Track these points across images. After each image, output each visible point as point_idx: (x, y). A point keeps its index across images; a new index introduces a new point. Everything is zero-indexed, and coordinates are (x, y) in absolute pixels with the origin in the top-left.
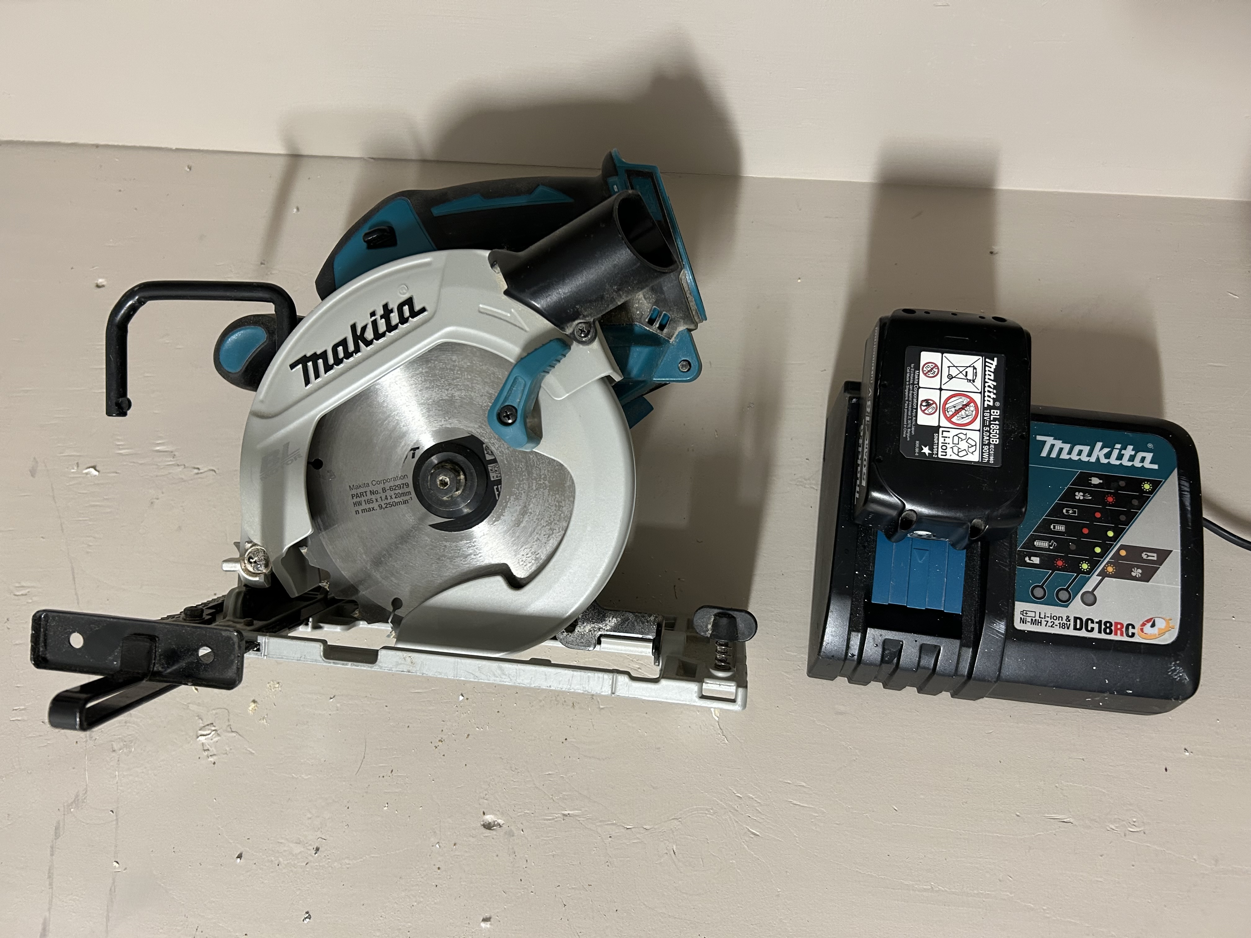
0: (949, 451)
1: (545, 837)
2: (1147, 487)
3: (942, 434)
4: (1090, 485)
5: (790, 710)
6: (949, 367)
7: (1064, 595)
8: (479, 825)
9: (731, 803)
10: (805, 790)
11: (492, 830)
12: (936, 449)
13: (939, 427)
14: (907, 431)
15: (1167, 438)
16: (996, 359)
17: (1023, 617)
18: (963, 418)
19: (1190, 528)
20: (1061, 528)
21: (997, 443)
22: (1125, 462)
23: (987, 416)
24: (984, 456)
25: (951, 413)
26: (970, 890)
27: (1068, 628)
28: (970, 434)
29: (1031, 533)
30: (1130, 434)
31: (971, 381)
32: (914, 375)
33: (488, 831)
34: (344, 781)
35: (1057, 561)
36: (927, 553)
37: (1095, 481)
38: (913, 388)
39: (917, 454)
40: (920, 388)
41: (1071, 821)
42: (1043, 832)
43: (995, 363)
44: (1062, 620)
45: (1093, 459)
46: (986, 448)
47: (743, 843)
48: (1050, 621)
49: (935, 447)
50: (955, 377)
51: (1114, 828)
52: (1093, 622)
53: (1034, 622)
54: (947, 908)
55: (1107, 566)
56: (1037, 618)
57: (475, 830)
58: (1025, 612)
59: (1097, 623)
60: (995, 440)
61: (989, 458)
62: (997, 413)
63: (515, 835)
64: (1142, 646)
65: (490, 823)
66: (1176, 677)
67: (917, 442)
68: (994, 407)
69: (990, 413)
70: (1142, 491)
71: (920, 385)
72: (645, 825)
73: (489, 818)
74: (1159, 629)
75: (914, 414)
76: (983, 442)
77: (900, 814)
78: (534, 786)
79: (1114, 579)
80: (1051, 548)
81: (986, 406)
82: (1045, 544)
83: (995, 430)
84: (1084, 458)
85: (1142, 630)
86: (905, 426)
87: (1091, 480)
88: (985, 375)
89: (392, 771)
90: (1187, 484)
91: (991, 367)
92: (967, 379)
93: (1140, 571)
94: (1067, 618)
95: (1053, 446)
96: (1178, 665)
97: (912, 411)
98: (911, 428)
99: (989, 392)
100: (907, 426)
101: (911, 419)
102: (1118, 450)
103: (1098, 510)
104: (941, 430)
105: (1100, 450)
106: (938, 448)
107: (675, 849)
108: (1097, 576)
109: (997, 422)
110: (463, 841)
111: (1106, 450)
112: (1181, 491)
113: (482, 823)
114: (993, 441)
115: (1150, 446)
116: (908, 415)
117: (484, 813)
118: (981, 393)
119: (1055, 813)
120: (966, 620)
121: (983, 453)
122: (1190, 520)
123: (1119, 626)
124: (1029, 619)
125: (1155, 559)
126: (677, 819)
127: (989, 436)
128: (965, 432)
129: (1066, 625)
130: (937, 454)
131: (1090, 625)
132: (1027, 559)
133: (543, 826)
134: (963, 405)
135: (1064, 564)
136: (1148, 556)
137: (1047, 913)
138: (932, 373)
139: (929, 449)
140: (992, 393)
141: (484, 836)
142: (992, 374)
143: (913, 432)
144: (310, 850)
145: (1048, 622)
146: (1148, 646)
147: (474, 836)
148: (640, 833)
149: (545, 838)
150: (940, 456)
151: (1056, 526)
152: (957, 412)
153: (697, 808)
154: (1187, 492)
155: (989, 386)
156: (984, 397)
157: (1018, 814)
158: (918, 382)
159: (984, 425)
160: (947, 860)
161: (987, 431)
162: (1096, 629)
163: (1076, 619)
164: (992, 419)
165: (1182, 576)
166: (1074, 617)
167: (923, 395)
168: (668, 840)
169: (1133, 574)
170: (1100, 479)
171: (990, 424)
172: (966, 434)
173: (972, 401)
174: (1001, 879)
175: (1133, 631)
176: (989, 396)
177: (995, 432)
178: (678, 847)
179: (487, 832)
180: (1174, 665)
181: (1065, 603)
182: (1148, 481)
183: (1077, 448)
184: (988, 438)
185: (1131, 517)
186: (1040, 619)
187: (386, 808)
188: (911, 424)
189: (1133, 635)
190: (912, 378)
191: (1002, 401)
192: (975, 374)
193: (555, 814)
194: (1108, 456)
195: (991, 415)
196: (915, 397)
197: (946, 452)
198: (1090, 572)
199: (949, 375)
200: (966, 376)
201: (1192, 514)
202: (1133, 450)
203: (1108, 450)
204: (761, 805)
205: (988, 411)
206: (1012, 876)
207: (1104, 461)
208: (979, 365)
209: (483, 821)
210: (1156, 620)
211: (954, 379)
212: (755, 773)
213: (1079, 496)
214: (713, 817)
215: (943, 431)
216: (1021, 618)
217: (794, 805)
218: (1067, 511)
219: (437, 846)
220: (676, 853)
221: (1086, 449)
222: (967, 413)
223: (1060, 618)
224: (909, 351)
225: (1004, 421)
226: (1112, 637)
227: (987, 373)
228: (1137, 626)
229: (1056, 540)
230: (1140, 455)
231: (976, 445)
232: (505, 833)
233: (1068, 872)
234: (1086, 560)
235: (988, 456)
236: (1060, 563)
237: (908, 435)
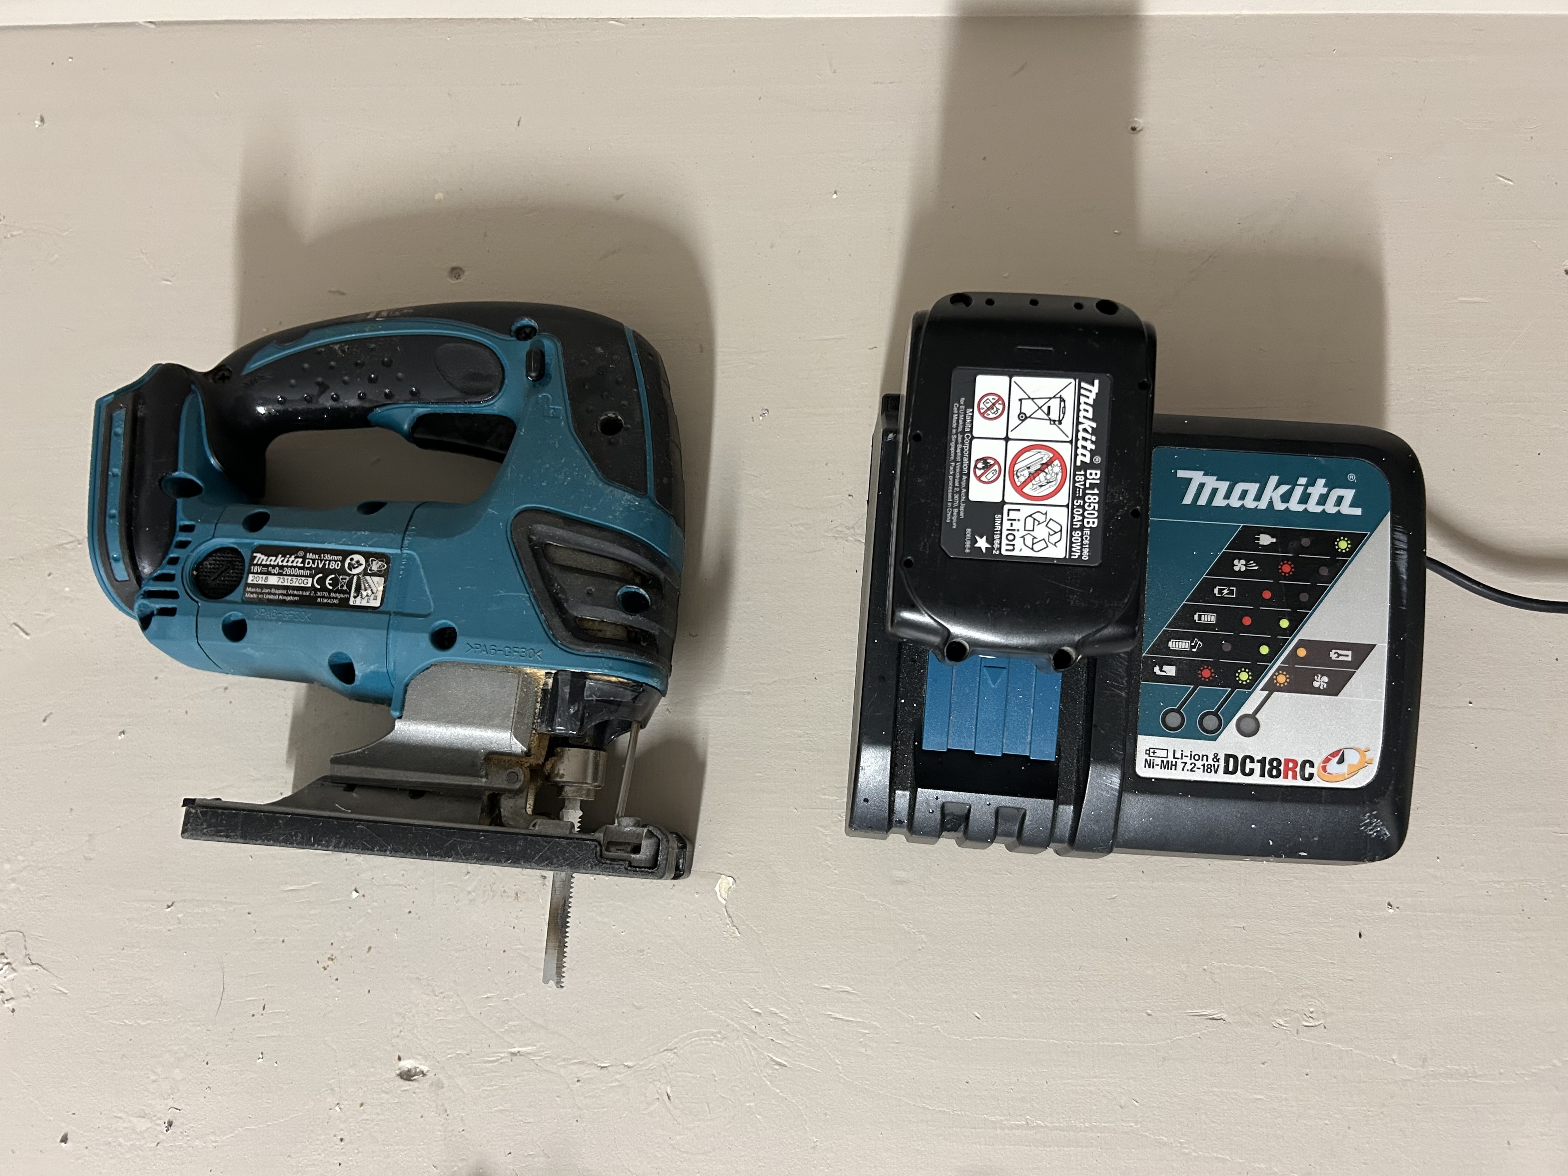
0: (1018, 543)
1: (488, 1086)
2: (1343, 545)
3: (1008, 515)
4: (1258, 547)
5: (827, 883)
6: (1021, 400)
7: (1211, 722)
8: (395, 1075)
9: (746, 1023)
10: (851, 997)
11: (412, 1081)
12: (998, 541)
13: (1004, 502)
14: (953, 512)
15: (1378, 462)
16: (1096, 382)
17: (1149, 759)
18: (1041, 486)
19: (1404, 608)
20: (1210, 618)
21: (1095, 525)
22: (1313, 507)
23: (1080, 481)
24: (1073, 549)
25: (1022, 479)
26: (1081, 1122)
27: (1216, 772)
28: (1053, 512)
29: (1164, 628)
30: (1322, 460)
31: (1057, 423)
32: (965, 417)
33: (407, 1082)
34: (199, 1026)
35: (1202, 671)
36: (1005, 671)
37: (1265, 540)
38: (963, 439)
39: (967, 551)
40: (973, 437)
41: (1222, 1017)
42: (1183, 1035)
43: (1095, 389)
44: (1207, 761)
45: (1263, 505)
46: (1077, 535)
47: (764, 1079)
48: (1189, 762)
49: (996, 537)
50: (1030, 417)
51: (1282, 1023)
52: (1252, 760)
53: (1165, 765)
54: (1048, 1149)
55: (1277, 674)
56: (1170, 758)
57: (388, 1082)
58: (1152, 750)
59: (1258, 761)
60: (1091, 521)
61: (1082, 552)
62: (1096, 474)
63: (446, 1085)
64: (1324, 792)
65: (409, 1071)
66: (1372, 832)
67: (969, 530)
68: (1092, 466)
69: (1085, 475)
70: (1336, 553)
71: (975, 434)
72: (626, 1060)
73: (407, 1064)
74: (1349, 765)
75: (964, 483)
76: (1072, 524)
77: (985, 1023)
78: (467, 1016)
79: (1287, 695)
80: (1194, 650)
81: (1078, 464)
82: (1183, 645)
83: (1092, 505)
84: (1250, 503)
85: (1324, 769)
86: (950, 504)
87: (1258, 539)
88: (1079, 410)
89: (264, 1007)
90: (1404, 538)
91: (1088, 397)
92: (1050, 420)
93: (1326, 679)
94: (1215, 757)
95: (1202, 486)
96: (1376, 817)
97: (961, 478)
98: (959, 506)
99: (1085, 439)
100: (952, 505)
101: (960, 492)
102: (1303, 487)
103: (1267, 587)
104: (1006, 507)
105: (1275, 489)
106: (1001, 538)
107: (669, 1092)
108: (1262, 690)
109: (1096, 491)
110: (373, 1099)
111: (1284, 488)
112: (1394, 548)
113: (398, 1072)
114: (1088, 523)
115: (1352, 477)
116: (954, 486)
117: (399, 1059)
118: (1071, 442)
119: (1202, 1008)
120: (1065, 764)
121: (1071, 543)
122: (1405, 596)
123: (1291, 765)
124: (1158, 761)
125: (1349, 659)
126: (671, 1050)
127: (1083, 515)
128: (1043, 509)
129: (1212, 768)
130: (1000, 549)
131: (1249, 766)
132: (1157, 670)
133: (483, 1071)
134: (1042, 464)
135: (1213, 675)
136: (1339, 655)
137: (1186, 1148)
138: (993, 411)
139: (987, 541)
140: (1089, 442)
141: (402, 1091)
142: (1090, 409)
143: (962, 514)
144: (159, 1125)
145: (1186, 763)
146: (1332, 792)
147: (387, 1091)
148: (620, 1073)
149: (488, 1088)
150: (1004, 552)
151: (1203, 616)
152: (1032, 476)
153: (698, 1033)
154: (1404, 550)
155: (1085, 430)
156: (1077, 448)
157: (1149, 1012)
158: (972, 428)
159: (1075, 497)
160: (1049, 1084)
161: (1078, 507)
162: (1257, 771)
163: (1228, 757)
164: (1087, 486)
165: (1389, 683)
166: (1226, 755)
167: (979, 450)
168: (659, 1080)
169: (1316, 684)
170: (1273, 537)
171: (1085, 494)
172: (1046, 513)
173: (1057, 456)
174: (1123, 1104)
175: (1311, 770)
176: (1084, 447)
177: (1092, 508)
178: (674, 1089)
179: (406, 1085)
180: (1369, 817)
181: (1212, 734)
182: (1345, 535)
183: (1240, 487)
184: (1080, 518)
185: (1316, 595)
186: (1174, 760)
187: (261, 1060)
188: (960, 500)
189: (1311, 776)
190: (961, 422)
191: (1105, 455)
192: (1063, 410)
193: (500, 1053)
194: (1286, 498)
195: (1086, 478)
196: (966, 455)
197: (1013, 545)
198: (1250, 685)
199: (1021, 413)
200: (1048, 414)
201: (1408, 587)
202: (1325, 486)
203: (1288, 487)
204: (788, 1023)
205: (1082, 472)
206: (1139, 1101)
207: (1279, 506)
208: (1069, 395)
209: (400, 1069)
210: (1346, 752)
211: (1028, 419)
212: (779, 977)
213: (1239, 565)
214: (722, 1044)
215: (1009, 510)
216: (1146, 760)
217: (837, 1021)
218: (1220, 591)
219: (337, 1108)
220: (671, 1098)
221: (1253, 488)
222: (1048, 477)
223: (1205, 758)
224: (958, 374)
225: (1107, 488)
226: (1280, 781)
227: (1082, 407)
228: (1317, 763)
229: (1201, 637)
230: (1337, 492)
231: (1061, 531)
232: (432, 1084)
233: (1216, 1089)
234: (1246, 667)
235: (1079, 548)
236: (1206, 673)
237: (954, 519)
